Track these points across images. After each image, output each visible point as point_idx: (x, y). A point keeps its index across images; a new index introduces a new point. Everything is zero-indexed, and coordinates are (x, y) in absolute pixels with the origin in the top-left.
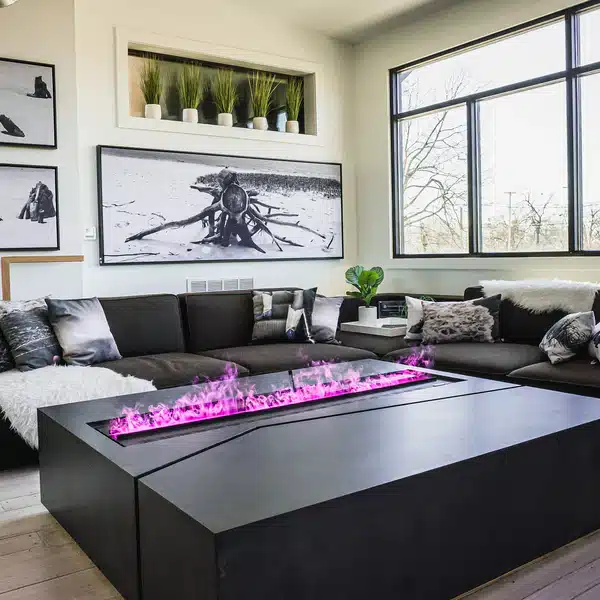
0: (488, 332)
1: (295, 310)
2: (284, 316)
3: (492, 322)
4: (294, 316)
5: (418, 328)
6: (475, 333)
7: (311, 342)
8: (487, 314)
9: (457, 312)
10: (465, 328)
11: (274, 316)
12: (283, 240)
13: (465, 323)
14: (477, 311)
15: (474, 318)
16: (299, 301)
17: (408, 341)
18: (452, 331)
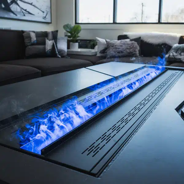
0: (138, 52)
1: (50, 40)
2: (44, 43)
3: (138, 48)
4: (49, 43)
5: (104, 51)
6: (132, 53)
7: (59, 57)
8: (137, 45)
9: (124, 44)
10: (128, 51)
11: (38, 43)
12: (26, 10)
13: (127, 49)
14: (132, 43)
15: (131, 46)
16: (50, 36)
17: (99, 57)
18: (122, 52)
